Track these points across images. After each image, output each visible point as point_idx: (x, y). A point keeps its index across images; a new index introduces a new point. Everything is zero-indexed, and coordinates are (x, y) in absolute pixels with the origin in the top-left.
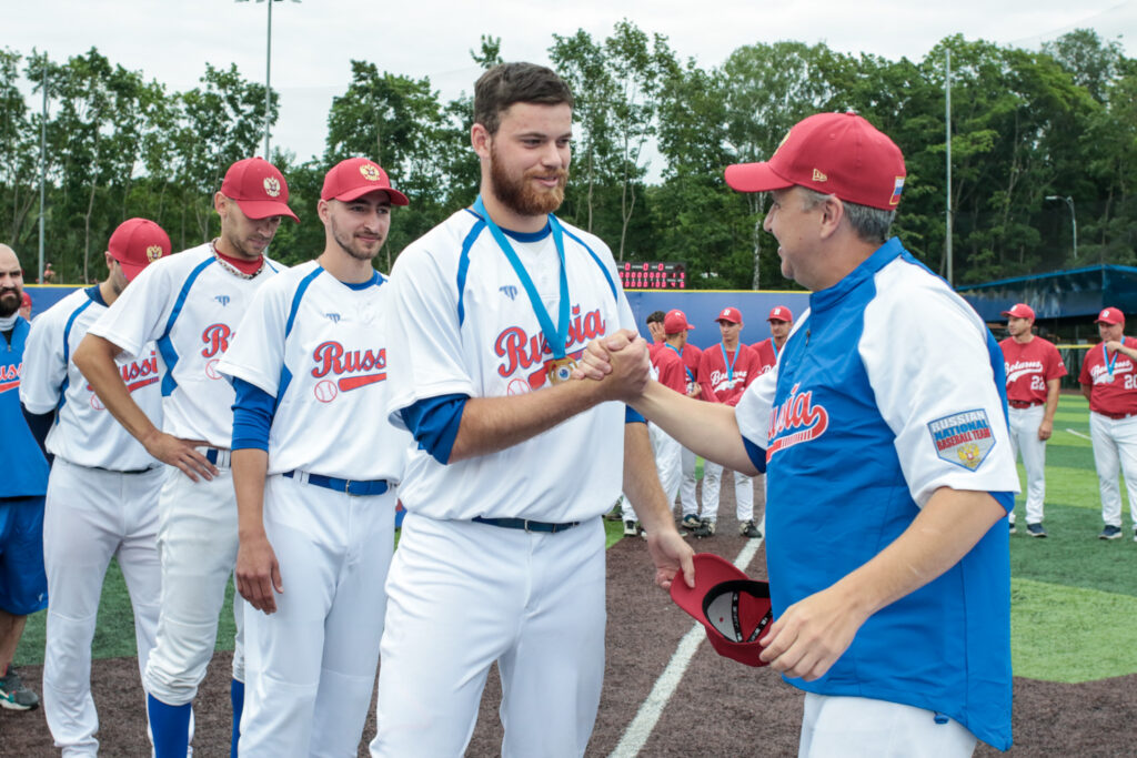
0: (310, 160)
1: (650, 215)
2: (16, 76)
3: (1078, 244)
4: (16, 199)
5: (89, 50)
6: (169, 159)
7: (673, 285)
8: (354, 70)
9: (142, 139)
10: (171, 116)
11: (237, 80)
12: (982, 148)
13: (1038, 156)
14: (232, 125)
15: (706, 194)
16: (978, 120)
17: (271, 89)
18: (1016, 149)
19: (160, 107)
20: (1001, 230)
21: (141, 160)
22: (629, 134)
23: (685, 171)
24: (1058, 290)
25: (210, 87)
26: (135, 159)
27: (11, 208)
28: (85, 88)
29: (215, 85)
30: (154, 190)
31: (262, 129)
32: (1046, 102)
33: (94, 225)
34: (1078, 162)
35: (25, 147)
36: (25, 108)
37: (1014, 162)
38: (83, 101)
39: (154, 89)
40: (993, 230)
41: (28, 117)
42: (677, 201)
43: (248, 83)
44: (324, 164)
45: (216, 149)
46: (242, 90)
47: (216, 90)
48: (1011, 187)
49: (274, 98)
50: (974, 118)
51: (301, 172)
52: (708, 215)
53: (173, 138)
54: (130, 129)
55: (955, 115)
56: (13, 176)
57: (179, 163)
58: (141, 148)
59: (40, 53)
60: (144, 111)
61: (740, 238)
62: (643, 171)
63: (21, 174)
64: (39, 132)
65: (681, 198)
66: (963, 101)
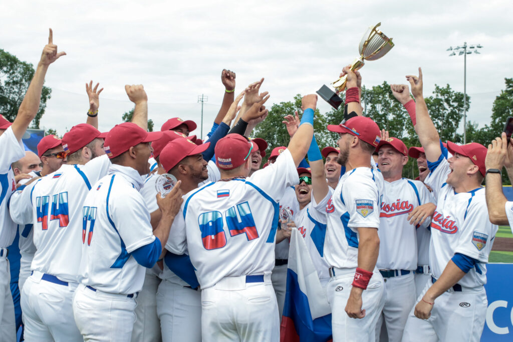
0: (484, 127)
5: (383, 83)
8: (506, 83)
9: (406, 120)
11: (450, 92)
14: (447, 112)
17: (466, 95)
21: (405, 130)
25: (437, 95)
26: (403, 130)
28: (380, 99)
29: (439, 94)
30: (412, 143)
38: (380, 105)
43: (455, 92)
44: (491, 128)
45: (440, 123)
46: (452, 96)
47: (440, 97)
49: (468, 98)
51: (480, 132)
54: (400, 116)
58: (405, 125)
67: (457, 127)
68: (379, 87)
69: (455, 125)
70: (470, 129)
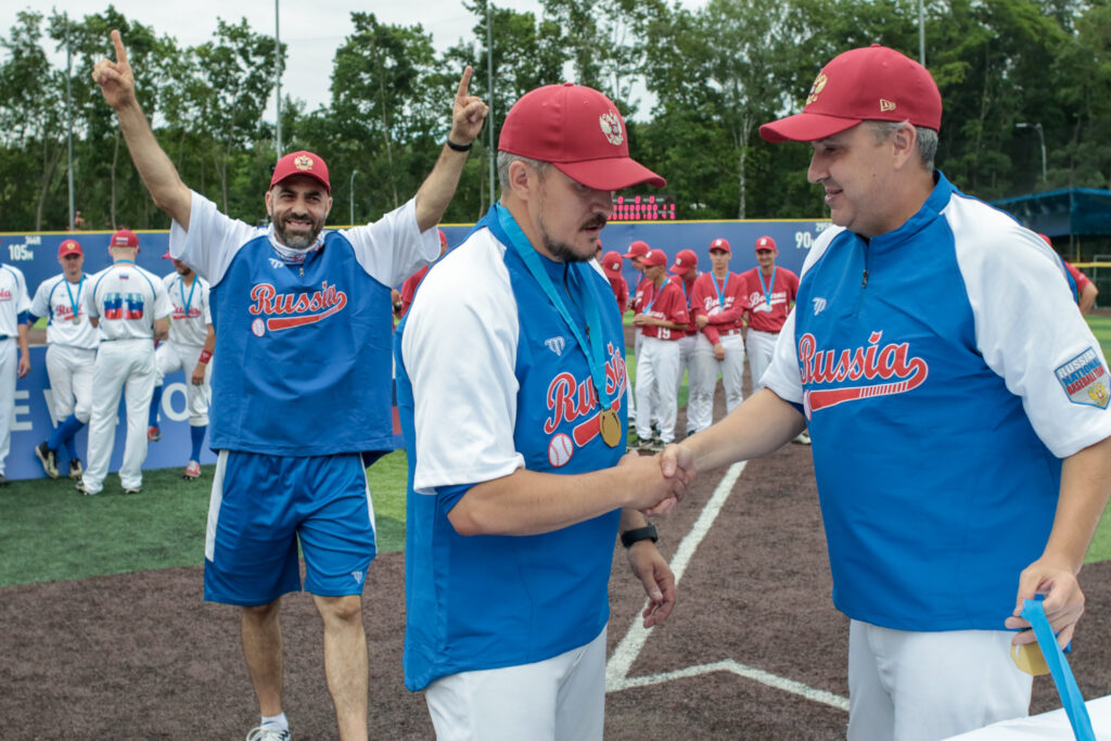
0: (318, 108)
1: (641, 151)
2: (39, 35)
3: (1048, 168)
4: (45, 152)
5: (107, 8)
6: (185, 110)
7: (664, 216)
8: (353, 20)
9: (160, 92)
10: (186, 68)
11: (247, 34)
12: (954, 79)
13: (1008, 85)
14: (244, 76)
15: (693, 129)
16: (951, 53)
17: (280, 41)
18: (988, 79)
19: (175, 60)
20: (973, 157)
21: (160, 112)
22: (619, 75)
23: (673, 109)
24: (1028, 213)
25: (222, 40)
26: (154, 110)
27: (41, 161)
28: (102, 44)
29: (226, 38)
30: (174, 140)
31: (274, 79)
32: (1016, 33)
33: (119, 174)
34: (1046, 90)
35: (50, 102)
36: (47, 65)
37: (985, 92)
38: (102, 56)
39: (166, 43)
40: (967, 157)
41: (51, 74)
42: (666, 137)
43: (258, 35)
44: (331, 112)
45: (230, 99)
46: (253, 43)
47: (228, 44)
48: (983, 116)
49: (283, 48)
50: (947, 51)
51: (312, 119)
52: (696, 149)
53: (188, 90)
54: (147, 82)
55: (928, 48)
56: (41, 130)
57: (195, 113)
58: (159, 101)
59: (60, 12)
60: (159, 65)
61: (726, 170)
62: (634, 109)
63: (49, 127)
64: (62, 87)
65: (669, 135)
66: (936, 35)
67: (264, 107)
68: (99, 17)
69: (261, 103)
70: (289, 114)
